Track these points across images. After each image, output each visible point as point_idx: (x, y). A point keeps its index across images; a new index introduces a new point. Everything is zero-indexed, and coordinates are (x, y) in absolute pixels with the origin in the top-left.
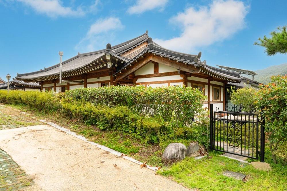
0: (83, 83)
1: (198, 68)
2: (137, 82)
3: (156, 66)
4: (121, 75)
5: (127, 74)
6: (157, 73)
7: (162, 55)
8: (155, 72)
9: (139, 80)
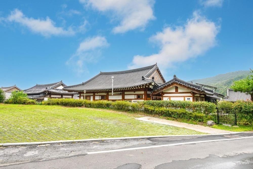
0: (122, 94)
1: (202, 92)
2: (164, 96)
3: (177, 88)
4: (156, 92)
5: (159, 92)
6: (177, 92)
7: (183, 84)
8: (176, 91)
9: (165, 95)
